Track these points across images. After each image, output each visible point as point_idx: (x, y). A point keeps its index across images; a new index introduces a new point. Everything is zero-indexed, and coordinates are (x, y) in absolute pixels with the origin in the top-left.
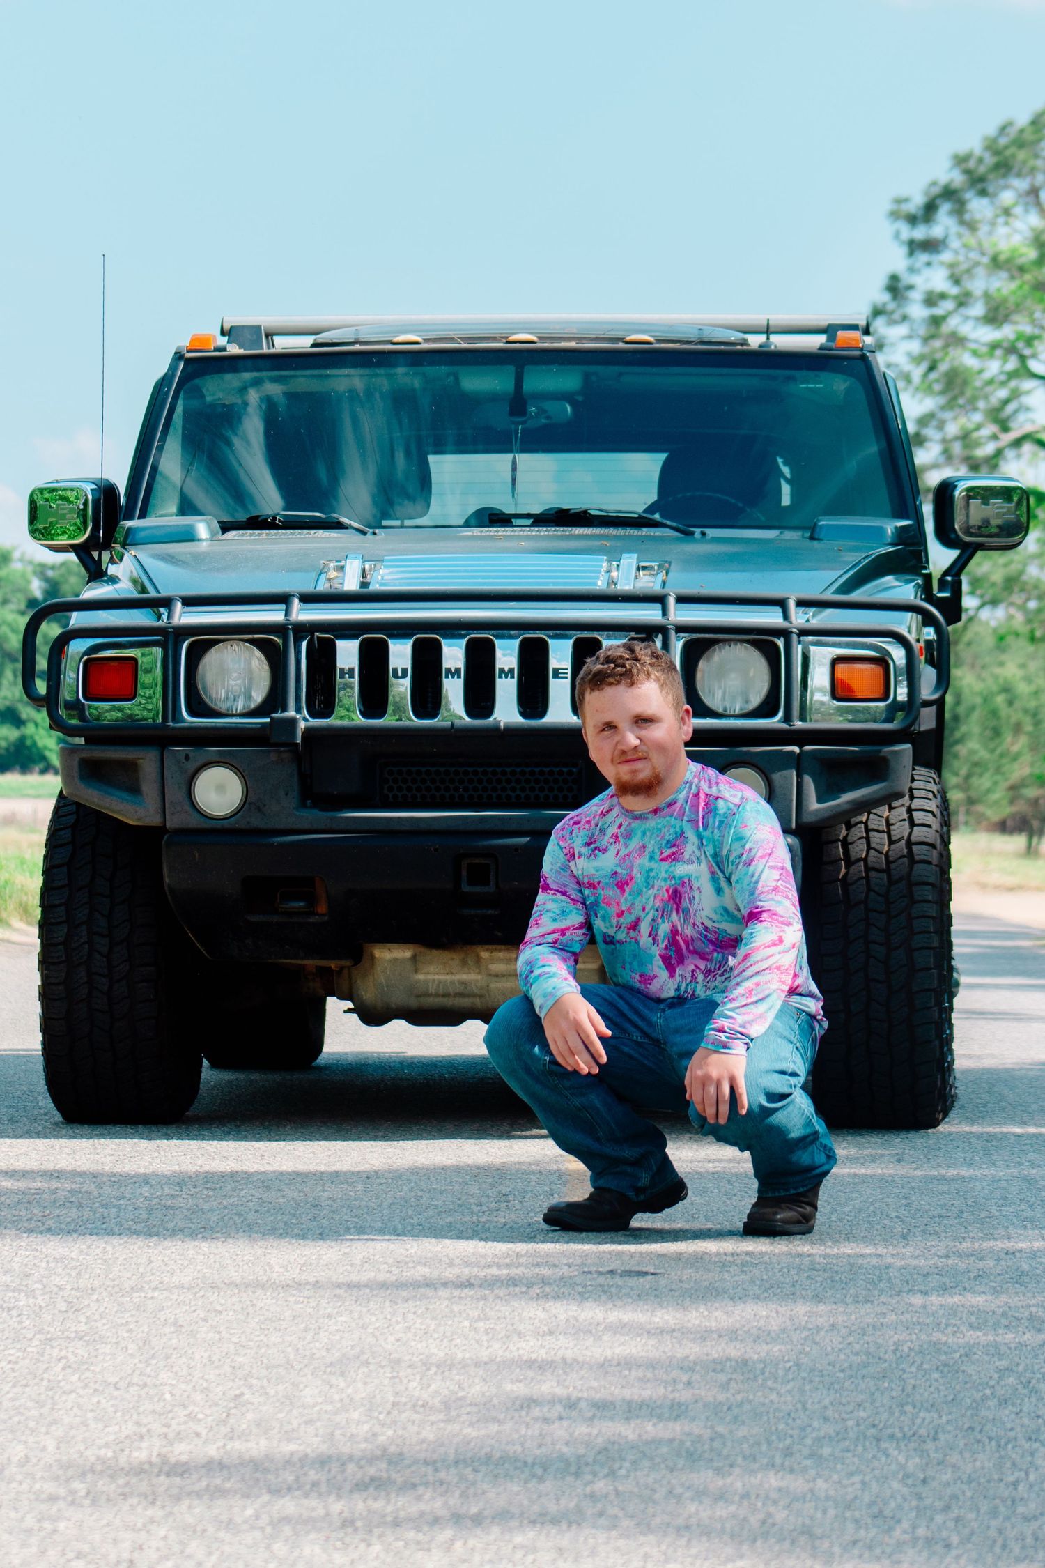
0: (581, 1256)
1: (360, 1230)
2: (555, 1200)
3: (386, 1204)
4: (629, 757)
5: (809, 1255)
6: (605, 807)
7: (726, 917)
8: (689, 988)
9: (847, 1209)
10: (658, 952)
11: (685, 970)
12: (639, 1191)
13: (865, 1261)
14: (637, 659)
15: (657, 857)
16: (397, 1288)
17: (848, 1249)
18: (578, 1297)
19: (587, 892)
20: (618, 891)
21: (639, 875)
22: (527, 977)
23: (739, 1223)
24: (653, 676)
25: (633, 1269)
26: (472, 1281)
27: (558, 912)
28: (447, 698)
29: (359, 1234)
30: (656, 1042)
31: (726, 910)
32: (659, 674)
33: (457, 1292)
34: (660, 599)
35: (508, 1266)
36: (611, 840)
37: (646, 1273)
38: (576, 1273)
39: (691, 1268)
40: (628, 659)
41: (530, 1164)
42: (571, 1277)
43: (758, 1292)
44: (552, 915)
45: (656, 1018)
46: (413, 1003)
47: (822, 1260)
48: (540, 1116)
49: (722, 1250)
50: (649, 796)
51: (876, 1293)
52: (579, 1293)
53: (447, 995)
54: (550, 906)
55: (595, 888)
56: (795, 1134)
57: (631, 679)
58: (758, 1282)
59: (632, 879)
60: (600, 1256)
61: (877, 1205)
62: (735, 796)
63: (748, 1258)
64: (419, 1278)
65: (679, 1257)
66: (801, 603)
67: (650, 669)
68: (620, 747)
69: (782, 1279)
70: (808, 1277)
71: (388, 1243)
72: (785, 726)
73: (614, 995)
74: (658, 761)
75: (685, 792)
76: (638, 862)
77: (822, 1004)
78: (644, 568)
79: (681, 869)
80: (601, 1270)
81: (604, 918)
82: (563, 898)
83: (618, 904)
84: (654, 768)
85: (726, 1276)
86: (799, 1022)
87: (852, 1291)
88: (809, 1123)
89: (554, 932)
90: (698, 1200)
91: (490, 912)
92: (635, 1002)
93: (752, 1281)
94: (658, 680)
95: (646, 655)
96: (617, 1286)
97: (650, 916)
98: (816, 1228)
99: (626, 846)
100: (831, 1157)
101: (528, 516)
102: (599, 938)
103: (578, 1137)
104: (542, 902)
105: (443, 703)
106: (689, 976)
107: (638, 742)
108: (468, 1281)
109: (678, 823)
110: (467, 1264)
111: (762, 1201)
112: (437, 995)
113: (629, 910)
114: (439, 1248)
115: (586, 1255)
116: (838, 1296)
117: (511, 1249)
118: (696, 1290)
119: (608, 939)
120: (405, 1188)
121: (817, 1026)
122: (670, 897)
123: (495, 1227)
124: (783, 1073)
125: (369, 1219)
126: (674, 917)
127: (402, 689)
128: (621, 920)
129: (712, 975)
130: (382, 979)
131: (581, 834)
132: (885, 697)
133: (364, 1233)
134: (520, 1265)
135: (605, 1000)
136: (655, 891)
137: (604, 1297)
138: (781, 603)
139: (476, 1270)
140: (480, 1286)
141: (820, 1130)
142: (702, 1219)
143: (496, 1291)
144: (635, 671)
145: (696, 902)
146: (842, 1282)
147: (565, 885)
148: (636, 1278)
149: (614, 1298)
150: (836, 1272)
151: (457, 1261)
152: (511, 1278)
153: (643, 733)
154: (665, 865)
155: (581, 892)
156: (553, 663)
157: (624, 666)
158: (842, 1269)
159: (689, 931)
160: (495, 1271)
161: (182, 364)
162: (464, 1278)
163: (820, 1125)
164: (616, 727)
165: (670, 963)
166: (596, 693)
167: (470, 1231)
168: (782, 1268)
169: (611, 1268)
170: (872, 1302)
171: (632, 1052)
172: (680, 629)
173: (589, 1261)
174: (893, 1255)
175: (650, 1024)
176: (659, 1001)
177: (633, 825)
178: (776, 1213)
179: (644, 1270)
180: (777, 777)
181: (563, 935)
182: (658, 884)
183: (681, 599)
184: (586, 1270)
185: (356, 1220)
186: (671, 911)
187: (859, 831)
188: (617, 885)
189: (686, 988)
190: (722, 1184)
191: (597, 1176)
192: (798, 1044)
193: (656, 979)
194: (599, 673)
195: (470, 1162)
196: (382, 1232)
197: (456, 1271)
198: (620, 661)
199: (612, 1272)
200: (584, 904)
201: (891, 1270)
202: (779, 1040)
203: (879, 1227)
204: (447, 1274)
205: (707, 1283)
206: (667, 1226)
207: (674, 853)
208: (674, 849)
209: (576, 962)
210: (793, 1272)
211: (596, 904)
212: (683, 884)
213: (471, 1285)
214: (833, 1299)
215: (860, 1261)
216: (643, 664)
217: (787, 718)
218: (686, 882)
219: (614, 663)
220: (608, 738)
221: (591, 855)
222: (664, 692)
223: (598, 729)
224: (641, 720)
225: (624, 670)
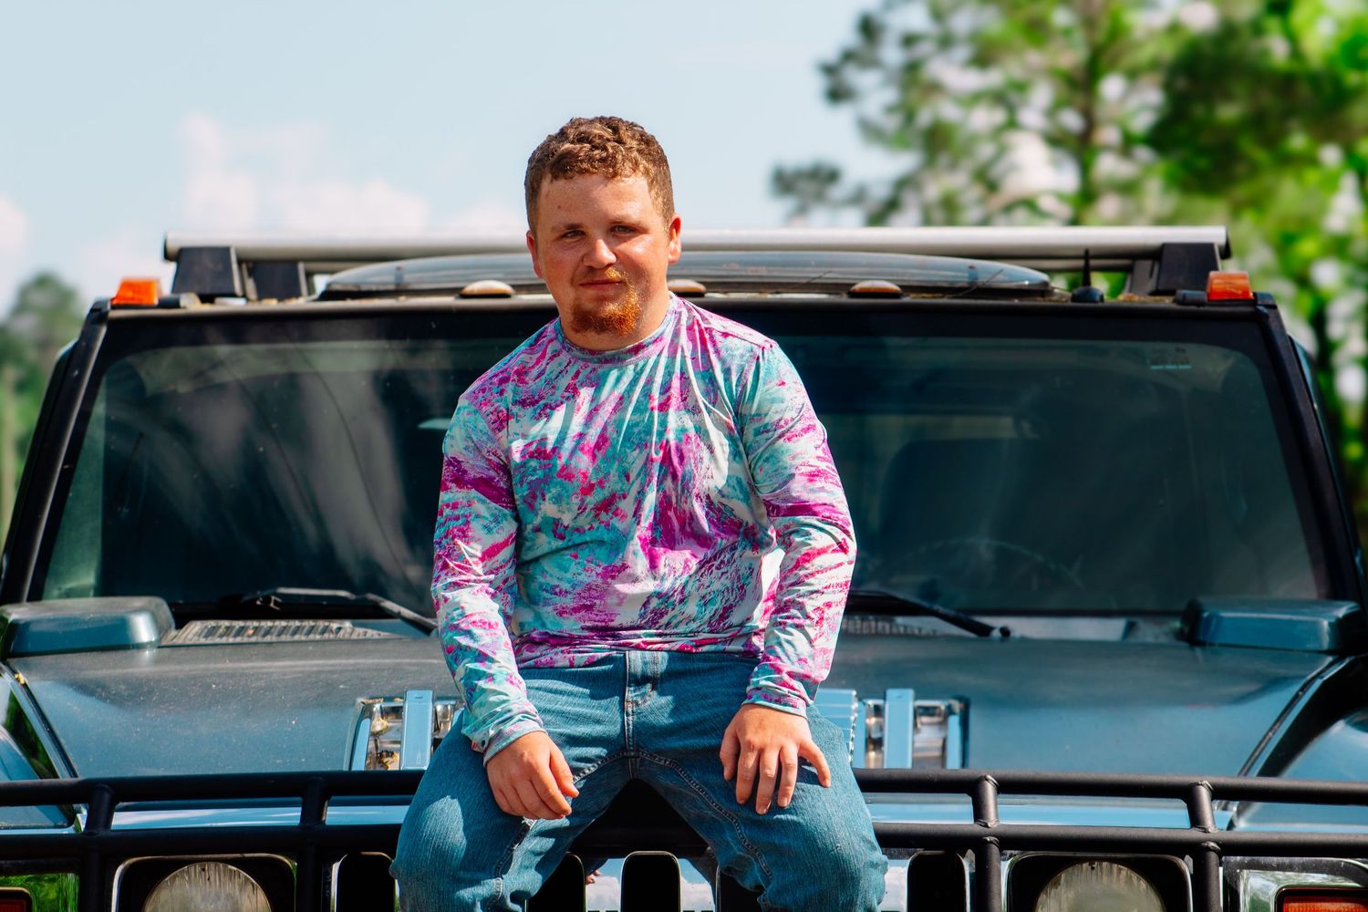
4: (593, 279)
7: (739, 492)
11: (675, 559)
24: (641, 167)
31: (740, 482)
32: (649, 166)
34: (969, 787)
55: (546, 457)
57: (614, 166)
66: (1218, 793)
67: (638, 157)
81: (557, 500)
83: (585, 476)
95: (633, 138)
99: (593, 398)
106: (680, 567)
107: (612, 258)
119: (561, 530)
126: (668, 483)
128: (588, 498)
129: (708, 566)
138: (1186, 793)
144: (618, 156)
145: (703, 467)
153: (621, 246)
157: (604, 149)
159: (688, 504)
161: (103, 331)
164: (583, 233)
165: (652, 549)
166: (561, 183)
172: (1008, 841)
183: (1006, 787)
186: (665, 477)
189: (673, 583)
194: (567, 153)
198: (598, 142)
211: (545, 479)
212: (687, 440)
218: (691, 437)
219: (590, 143)
220: (572, 248)
221: (540, 414)
222: (653, 192)
223: (557, 235)
224: (619, 227)
225: (604, 154)
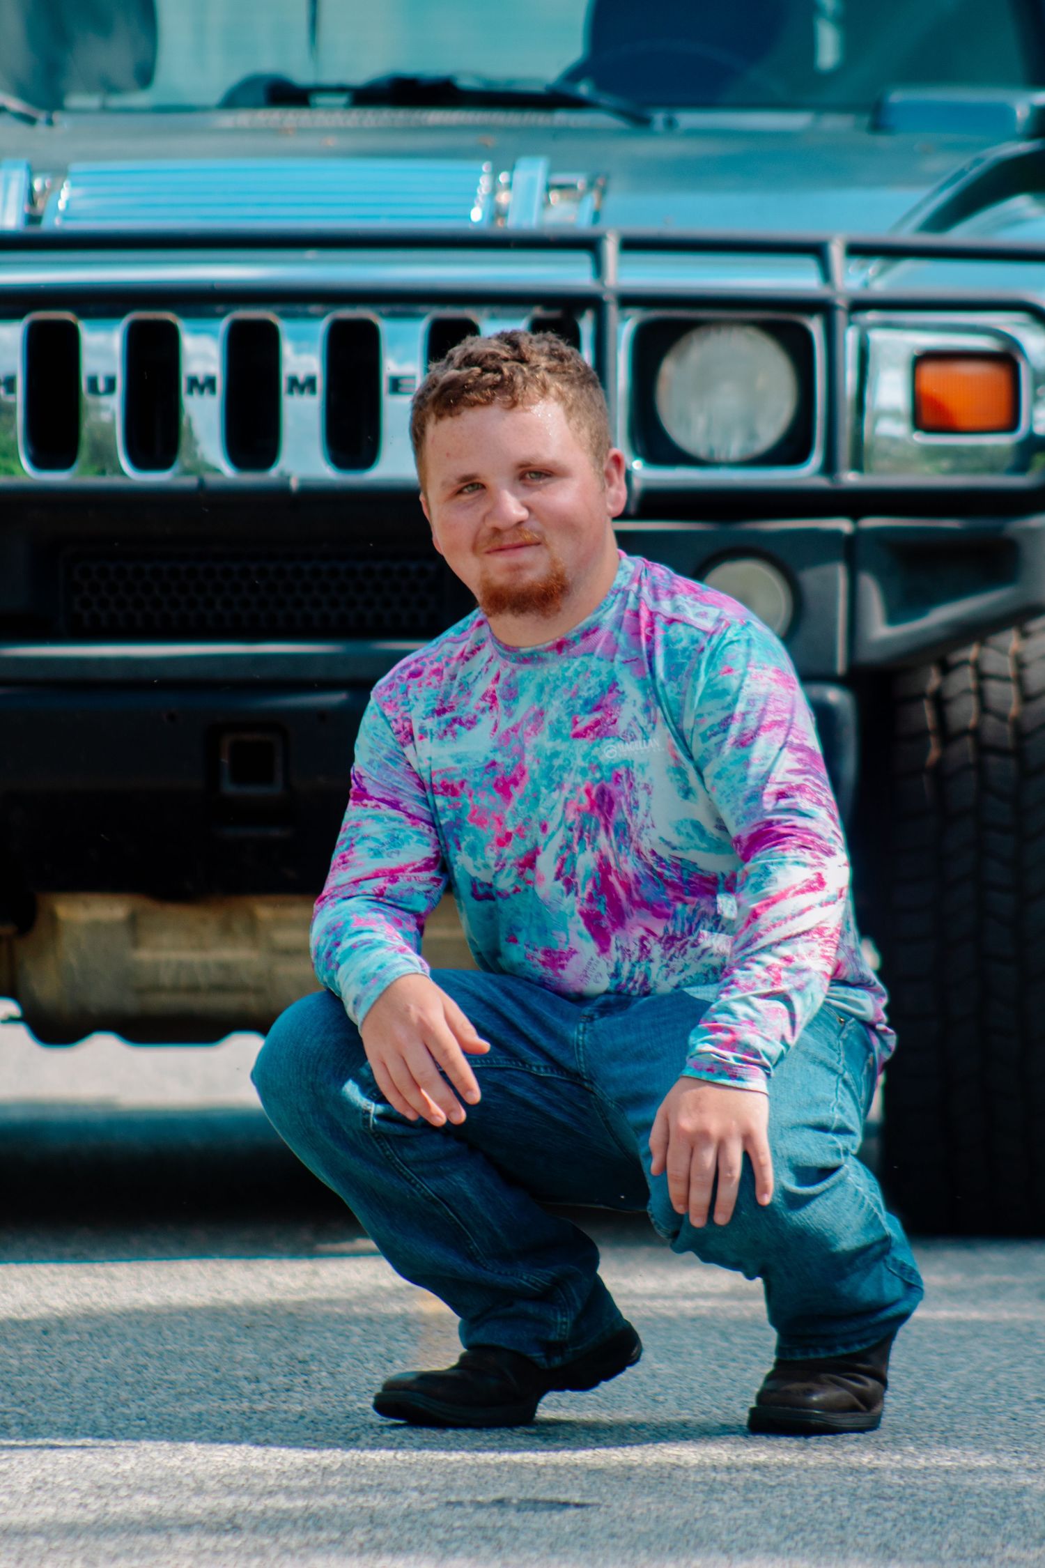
0: (442, 1474)
1: (29, 1430)
2: (400, 1368)
3: (78, 1379)
4: (506, 542)
5: (872, 1471)
6: (466, 645)
7: (697, 841)
8: (637, 970)
9: (945, 1385)
10: (577, 907)
11: (627, 938)
12: (551, 1348)
13: (978, 1482)
14: (522, 360)
15: (568, 730)
16: (97, 1534)
17: (946, 1458)
18: (436, 1549)
19: (440, 801)
20: (498, 796)
21: (535, 766)
22: (329, 954)
23: (741, 1410)
24: (552, 391)
25: (541, 1497)
26: (239, 1521)
27: (384, 839)
28: (190, 431)
29: (26, 1437)
30: (575, 1077)
31: (697, 826)
32: (564, 388)
33: (209, 1542)
34: (589, 245)
35: (307, 1492)
36: (483, 704)
37: (566, 1505)
38: (434, 1505)
39: (649, 1494)
40: (506, 360)
41: (349, 1303)
42: (423, 1513)
43: (775, 1539)
44: (373, 844)
45: (577, 1034)
46: (131, 1004)
47: (896, 1480)
48: (360, 1215)
49: (707, 1461)
50: (546, 616)
51: (998, 1540)
52: (439, 1542)
53: (194, 989)
54: (370, 828)
55: (455, 793)
56: (848, 1241)
57: (512, 392)
58: (775, 1521)
59: (523, 773)
60: (479, 1473)
61: (1002, 1377)
62: (704, 615)
63: (757, 1476)
64: (139, 1517)
65: (627, 1473)
66: (857, 250)
67: (548, 377)
68: (491, 523)
69: (820, 1515)
70: (869, 1511)
71: (81, 1452)
72: (822, 482)
73: (495, 991)
74: (562, 550)
75: (614, 609)
76: (533, 741)
77: (885, 1001)
78: (561, 187)
79: (611, 752)
80: (480, 1498)
81: (473, 850)
82: (393, 813)
83: (500, 821)
84: (554, 562)
85: (716, 1509)
86: (844, 1035)
87: (952, 1537)
88: (873, 1222)
89: (376, 875)
90: (663, 1368)
91: (275, 833)
92: (535, 1003)
93: (765, 1519)
94: (561, 397)
95: (540, 353)
96: (511, 1529)
97: (558, 840)
98: (885, 1420)
99: (510, 713)
100: (913, 1287)
101: (340, 89)
102: (464, 888)
103: (433, 1253)
104: (354, 822)
105: (184, 442)
106: (635, 949)
107: (524, 514)
108: (230, 1520)
109: (604, 666)
110: (230, 1490)
111: (784, 1368)
112: (176, 989)
113: (520, 831)
114: (176, 1462)
115: (452, 1472)
116: (926, 1546)
117: (311, 1461)
118: (659, 1536)
119: (480, 891)
120: (115, 1351)
121: (876, 1041)
122: (593, 804)
123: (283, 1421)
124: (823, 1128)
125: (46, 1408)
126: (602, 839)
127: (105, 417)
128: (506, 851)
129: (678, 944)
130: (73, 959)
131: (425, 694)
132: (1012, 424)
133: (36, 1435)
134: (328, 1490)
135: (480, 999)
136: (565, 793)
137: (486, 1550)
138: (816, 250)
139: (245, 1500)
140: (254, 1530)
141: (894, 1234)
142: (672, 1404)
143: (283, 1540)
144: (519, 379)
145: (641, 812)
146: (933, 1519)
147: (396, 790)
148: (546, 1514)
149: (506, 1551)
150: (923, 1502)
151: (211, 1484)
152: (313, 1516)
153: (535, 497)
154: (582, 745)
155: (426, 802)
156: (391, 366)
157: (498, 370)
158: (934, 1497)
159: (630, 866)
160: (282, 1502)
162: (223, 1516)
163: (894, 1227)
164: (483, 486)
165: (599, 926)
166: (447, 423)
167: (236, 1429)
168: (821, 1494)
169: (499, 1495)
170: (990, 1558)
171: (529, 1096)
172: (628, 301)
173: (459, 1483)
174: (1030, 1470)
175: (564, 1042)
176: (581, 999)
177: (519, 673)
178: (810, 1392)
179: (563, 1498)
180: (810, 578)
181: (394, 880)
182: (570, 779)
183: (631, 245)
184: (453, 1498)
185: (21, 1410)
186: (597, 829)
187: (964, 679)
188: (496, 786)
189: (631, 972)
190: (709, 1339)
191: (471, 1325)
192: (847, 1075)
193: (575, 957)
194: (453, 383)
195: (237, 1300)
196: (70, 1431)
197: (209, 1502)
198: (490, 362)
199: (501, 1503)
200: (432, 824)
201: (1026, 1498)
202: (812, 1068)
203: (1003, 1418)
204: (191, 1508)
205: (679, 1523)
206: (605, 1417)
207: (597, 723)
208: (598, 715)
209: (421, 928)
210: (842, 1502)
211: (457, 824)
212: (617, 778)
213: (236, 1528)
214: (915, 1552)
215: (969, 1482)
216: (535, 369)
217: (829, 467)
218: (622, 775)
219: (479, 365)
220: (469, 507)
221: (445, 732)
222: (573, 422)
223: (449, 491)
224: (530, 472)
225: (498, 377)
